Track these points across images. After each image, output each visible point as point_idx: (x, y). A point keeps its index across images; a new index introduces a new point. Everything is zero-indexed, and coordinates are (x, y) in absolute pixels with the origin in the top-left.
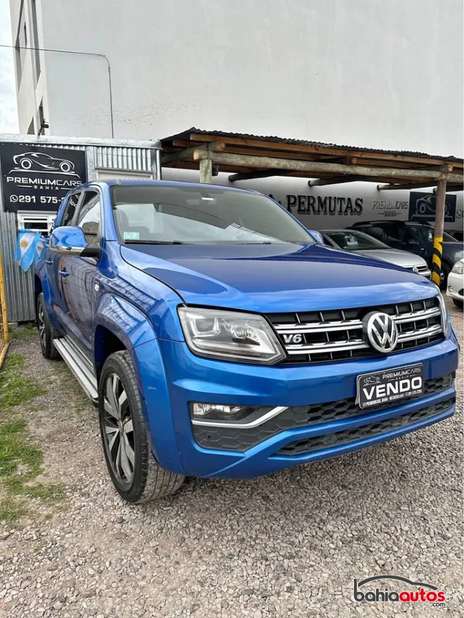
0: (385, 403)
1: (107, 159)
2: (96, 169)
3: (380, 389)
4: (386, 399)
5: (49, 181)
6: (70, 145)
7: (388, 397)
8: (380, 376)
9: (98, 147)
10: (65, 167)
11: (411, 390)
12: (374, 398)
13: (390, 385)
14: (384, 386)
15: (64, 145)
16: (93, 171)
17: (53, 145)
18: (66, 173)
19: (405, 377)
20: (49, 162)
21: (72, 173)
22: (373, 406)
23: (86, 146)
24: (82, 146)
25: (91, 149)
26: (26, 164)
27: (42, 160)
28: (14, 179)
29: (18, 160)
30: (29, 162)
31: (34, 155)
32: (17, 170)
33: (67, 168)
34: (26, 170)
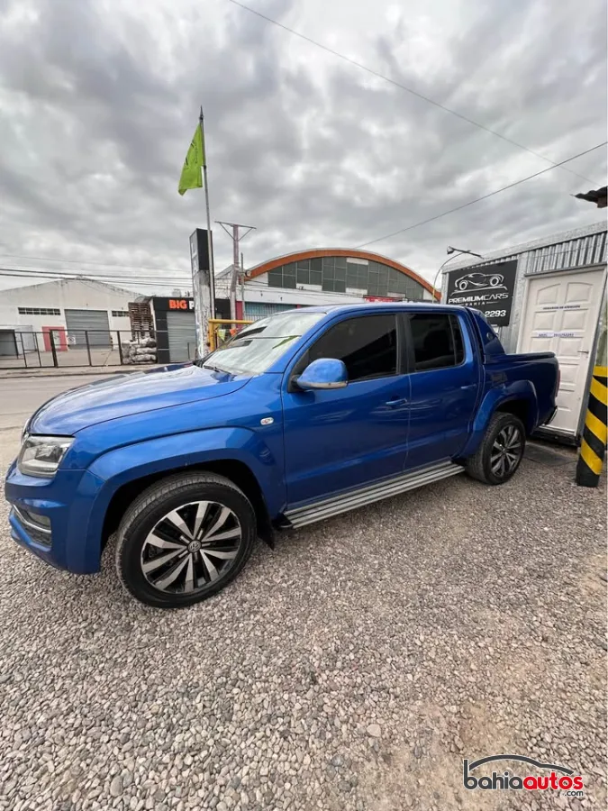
1: (544, 261)
2: (526, 276)
5: (478, 297)
6: (504, 258)
9: (535, 250)
10: (494, 281)
16: (523, 279)
18: (494, 287)
20: (481, 280)
21: (500, 286)
23: (520, 253)
24: (516, 255)
25: (525, 255)
26: (463, 285)
27: (476, 279)
28: (453, 300)
29: (458, 283)
30: (466, 283)
31: (471, 276)
32: (457, 292)
33: (496, 282)
34: (462, 290)
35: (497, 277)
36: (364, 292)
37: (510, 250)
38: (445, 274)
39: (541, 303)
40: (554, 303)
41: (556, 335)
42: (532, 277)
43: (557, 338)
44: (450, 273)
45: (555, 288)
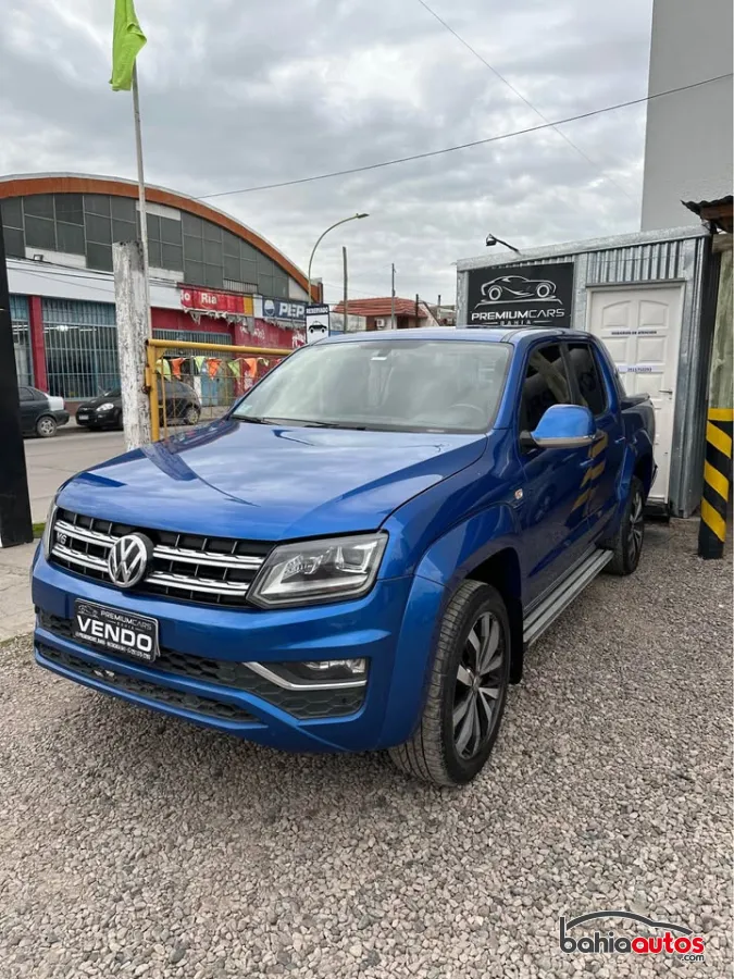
0: (100, 645)
1: (608, 268)
2: (587, 287)
3: (97, 625)
4: (101, 642)
5: (520, 313)
6: (555, 258)
7: (106, 640)
8: (99, 610)
9: (596, 252)
10: (543, 291)
11: (135, 647)
12: (89, 632)
13: (108, 627)
14: (101, 624)
15: (548, 259)
16: (583, 290)
17: (533, 261)
18: (543, 298)
19: (129, 627)
20: (523, 287)
21: (552, 298)
22: (85, 641)
23: (577, 254)
24: (571, 255)
25: (583, 257)
26: (495, 294)
27: (514, 284)
28: (480, 316)
29: (486, 289)
30: (499, 290)
31: (506, 279)
32: (484, 302)
33: (545, 292)
34: (494, 301)
35: (546, 284)
36: (178, 276)
37: (563, 248)
38: (462, 272)
39: (609, 326)
40: (625, 326)
41: (630, 370)
42: (596, 289)
43: (632, 374)
44: (470, 272)
45: (625, 305)
